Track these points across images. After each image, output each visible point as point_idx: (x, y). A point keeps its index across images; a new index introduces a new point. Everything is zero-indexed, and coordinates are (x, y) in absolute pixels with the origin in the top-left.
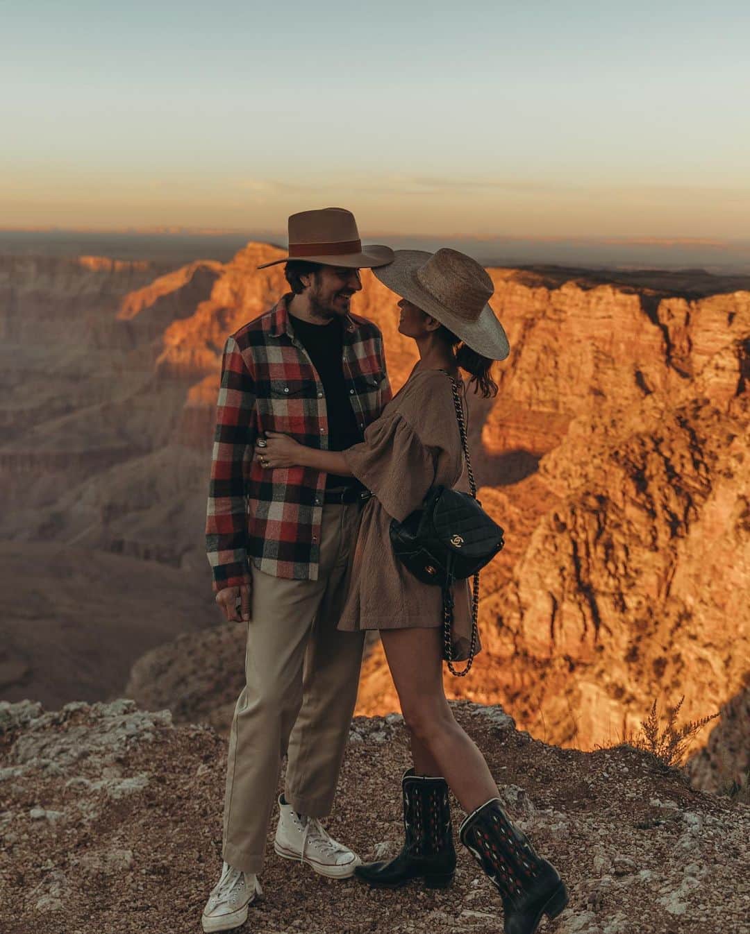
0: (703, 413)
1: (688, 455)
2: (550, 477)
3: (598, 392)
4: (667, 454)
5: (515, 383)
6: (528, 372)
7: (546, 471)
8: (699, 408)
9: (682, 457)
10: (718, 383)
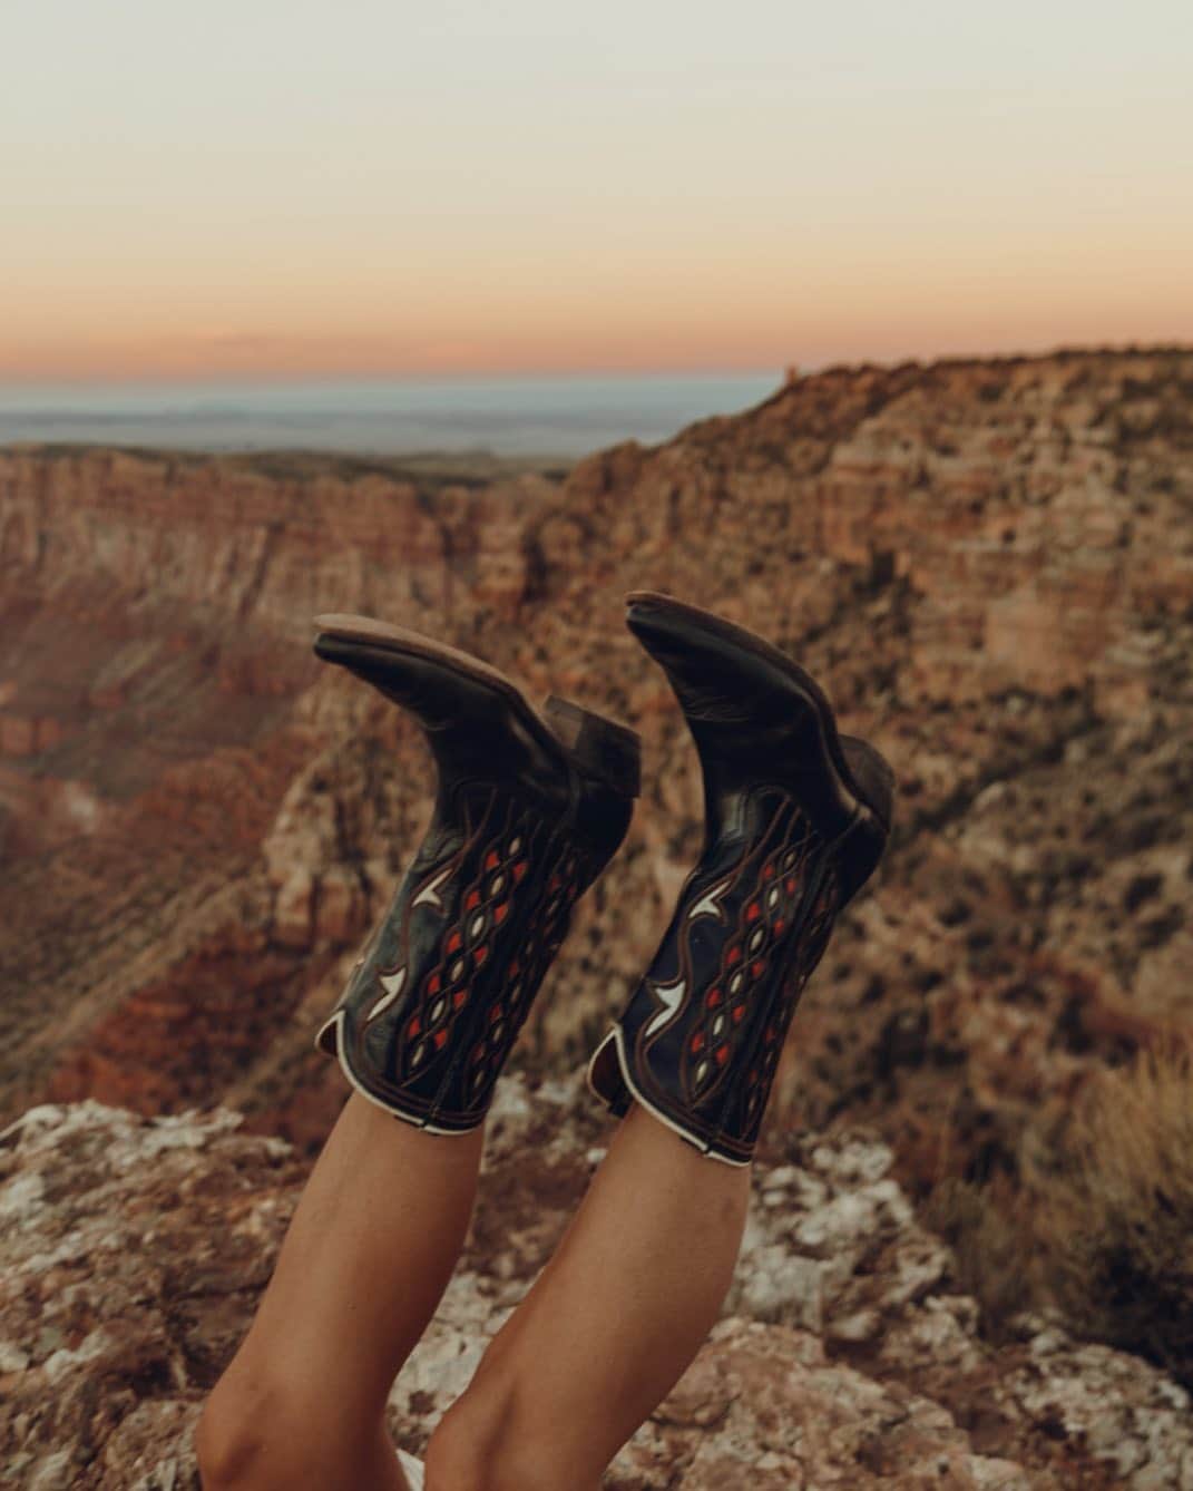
6: (278, 593)
10: (500, 589)
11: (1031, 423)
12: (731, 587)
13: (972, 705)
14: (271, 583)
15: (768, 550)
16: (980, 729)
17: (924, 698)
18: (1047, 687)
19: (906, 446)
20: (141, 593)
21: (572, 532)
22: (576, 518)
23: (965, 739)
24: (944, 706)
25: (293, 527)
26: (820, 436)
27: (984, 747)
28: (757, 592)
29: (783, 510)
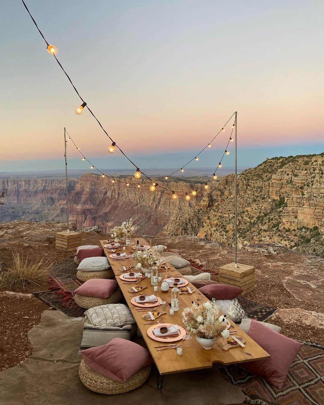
0: (200, 212)
1: (197, 223)
2: (166, 231)
3: (180, 209)
4: (192, 223)
5: (159, 208)
6: (162, 205)
7: (165, 230)
8: (199, 211)
9: (195, 223)
10: (204, 204)
11: (314, 170)
12: (249, 205)
13: (294, 230)
14: (161, 203)
15: (257, 197)
16: (295, 235)
17: (284, 228)
18: (311, 227)
19: (288, 175)
20: (137, 205)
21: (219, 193)
22: (219, 190)
23: (292, 237)
24: (288, 230)
25: (166, 192)
26: (270, 173)
27: (296, 239)
28: (254, 206)
29: (261, 188)
